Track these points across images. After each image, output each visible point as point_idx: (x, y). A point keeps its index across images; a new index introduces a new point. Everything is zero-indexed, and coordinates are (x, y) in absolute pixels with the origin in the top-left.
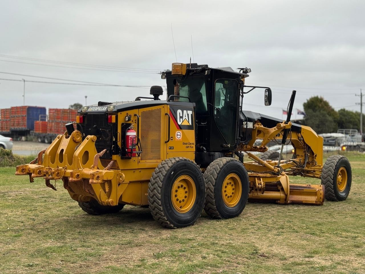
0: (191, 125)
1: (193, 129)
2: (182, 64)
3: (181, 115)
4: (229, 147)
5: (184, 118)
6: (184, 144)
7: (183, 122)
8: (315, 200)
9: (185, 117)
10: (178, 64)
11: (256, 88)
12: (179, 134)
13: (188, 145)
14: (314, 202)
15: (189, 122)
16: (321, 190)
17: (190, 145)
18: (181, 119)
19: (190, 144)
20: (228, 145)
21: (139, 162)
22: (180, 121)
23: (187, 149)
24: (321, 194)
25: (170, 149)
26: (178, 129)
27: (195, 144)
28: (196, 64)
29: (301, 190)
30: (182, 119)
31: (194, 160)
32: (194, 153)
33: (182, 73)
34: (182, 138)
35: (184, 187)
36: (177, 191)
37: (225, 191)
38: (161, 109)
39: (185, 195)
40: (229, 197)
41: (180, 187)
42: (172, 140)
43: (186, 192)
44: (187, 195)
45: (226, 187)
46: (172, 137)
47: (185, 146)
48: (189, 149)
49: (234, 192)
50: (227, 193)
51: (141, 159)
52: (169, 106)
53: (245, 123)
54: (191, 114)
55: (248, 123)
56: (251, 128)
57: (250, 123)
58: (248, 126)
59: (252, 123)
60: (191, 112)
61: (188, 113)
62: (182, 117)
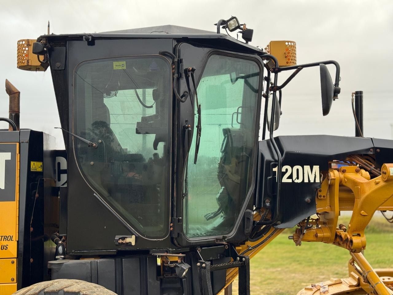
0: (3, 187)
4: (133, 243)
11: (306, 68)
20: (129, 240)
31: (13, 280)
32: (13, 262)
33: (28, 62)
53: (284, 170)
54: (6, 161)
55: (298, 170)
56: (312, 181)
57: (307, 168)
58: (298, 178)
59: (316, 168)
60: (7, 156)
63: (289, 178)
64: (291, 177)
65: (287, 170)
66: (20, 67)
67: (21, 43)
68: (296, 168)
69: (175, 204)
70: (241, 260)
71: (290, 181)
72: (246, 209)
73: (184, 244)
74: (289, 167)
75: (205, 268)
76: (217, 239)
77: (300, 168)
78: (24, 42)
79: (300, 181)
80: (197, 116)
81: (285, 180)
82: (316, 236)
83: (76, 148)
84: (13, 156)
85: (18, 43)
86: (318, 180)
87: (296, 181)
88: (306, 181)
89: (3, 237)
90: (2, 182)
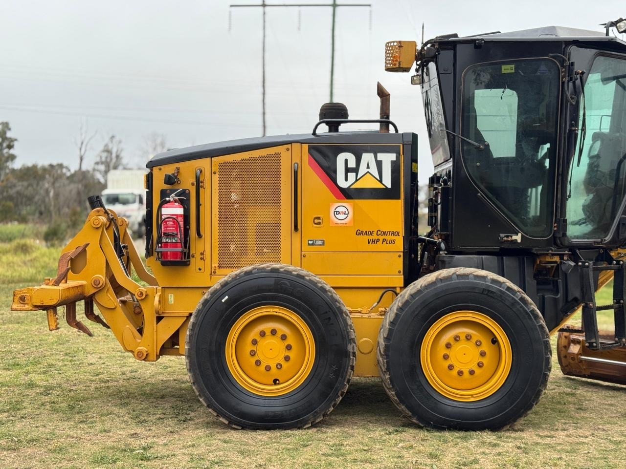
0: (389, 186)
1: (399, 198)
2: (400, 42)
4: (519, 241)
5: (363, 170)
6: (359, 233)
7: (357, 180)
9: (368, 167)
10: (392, 44)
12: (340, 209)
13: (375, 237)
15: (381, 181)
17: (381, 238)
18: (349, 174)
19: (385, 233)
20: (514, 237)
21: (215, 272)
22: (346, 179)
23: (373, 245)
25: (313, 245)
26: (338, 198)
27: (402, 233)
30: (354, 174)
31: (399, 272)
32: (400, 256)
33: (400, 64)
34: (354, 219)
35: (279, 334)
36: (255, 342)
37: (446, 357)
38: (278, 155)
39: (288, 353)
40: (460, 373)
41: (268, 333)
42: (319, 224)
43: (289, 347)
44: (292, 354)
45: (448, 346)
46: (319, 218)
47: (366, 237)
48: (380, 246)
49: (485, 361)
50: (455, 364)
51: (220, 267)
52: (305, 147)
54: (392, 161)
60: (393, 157)
61: (378, 159)
62: (356, 170)
66: (388, 70)
67: (390, 45)
70: (618, 262)
72: (622, 214)
73: (566, 243)
75: (588, 267)
76: (595, 242)
78: (395, 44)
83: (463, 150)
85: (386, 45)
89: (391, 233)
90: (387, 182)
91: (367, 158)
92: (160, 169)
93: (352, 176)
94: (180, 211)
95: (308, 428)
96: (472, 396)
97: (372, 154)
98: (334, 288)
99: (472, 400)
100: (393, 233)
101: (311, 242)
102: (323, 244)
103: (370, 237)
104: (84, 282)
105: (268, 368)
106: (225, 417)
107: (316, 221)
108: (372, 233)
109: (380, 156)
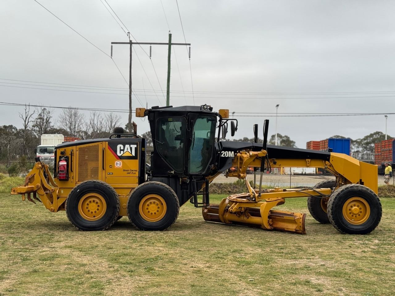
0: (134, 155)
1: (137, 159)
2: (140, 108)
3: (122, 148)
4: (173, 173)
5: (126, 150)
6: (124, 170)
7: (124, 153)
8: (295, 228)
9: (127, 149)
11: (229, 120)
12: (118, 163)
13: (129, 172)
14: (294, 231)
15: (131, 154)
16: (301, 218)
17: (131, 172)
19: (133, 171)
20: (172, 172)
21: (77, 183)
22: (120, 153)
23: (129, 174)
24: (300, 222)
25: (109, 174)
26: (118, 159)
27: (138, 171)
28: (158, 107)
29: (280, 217)
31: (137, 183)
32: (137, 178)
33: (140, 115)
34: (123, 166)
35: (96, 202)
36: (88, 204)
37: (147, 209)
38: (98, 145)
39: (98, 208)
40: (152, 214)
41: (92, 201)
42: (111, 167)
43: (99, 206)
44: (99, 208)
45: (148, 205)
46: (111, 166)
47: (126, 172)
48: (131, 175)
49: (159, 210)
50: (150, 211)
51: (78, 181)
52: (107, 142)
53: (222, 152)
54: (135, 148)
55: (227, 153)
56: (231, 156)
57: (230, 152)
58: (226, 155)
59: (233, 152)
60: (135, 146)
61: (131, 147)
62: (123, 150)
63: (223, 155)
64: (224, 155)
65: (223, 153)
66: (137, 116)
68: (226, 152)
69: (186, 162)
70: (206, 180)
71: (224, 156)
73: (188, 174)
74: (224, 152)
75: (194, 181)
76: (199, 174)
77: (227, 152)
79: (227, 156)
80: (193, 135)
81: (222, 156)
82: (233, 175)
83: (157, 145)
84: (137, 146)
85: (136, 109)
86: (233, 156)
87: (226, 156)
88: (229, 156)
90: (134, 154)
91: (127, 146)
92: (59, 150)
93: (122, 152)
94: (65, 163)
95: (104, 230)
96: (154, 220)
97: (129, 145)
98: (114, 188)
99: (155, 221)
100: (135, 171)
101: (108, 173)
102: (113, 174)
103: (128, 172)
104: (33, 186)
105: (92, 212)
106: (78, 227)
107: (110, 166)
108: (128, 171)
109: (131, 146)
